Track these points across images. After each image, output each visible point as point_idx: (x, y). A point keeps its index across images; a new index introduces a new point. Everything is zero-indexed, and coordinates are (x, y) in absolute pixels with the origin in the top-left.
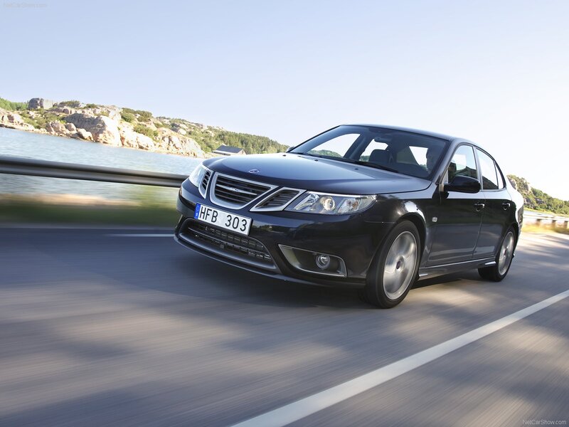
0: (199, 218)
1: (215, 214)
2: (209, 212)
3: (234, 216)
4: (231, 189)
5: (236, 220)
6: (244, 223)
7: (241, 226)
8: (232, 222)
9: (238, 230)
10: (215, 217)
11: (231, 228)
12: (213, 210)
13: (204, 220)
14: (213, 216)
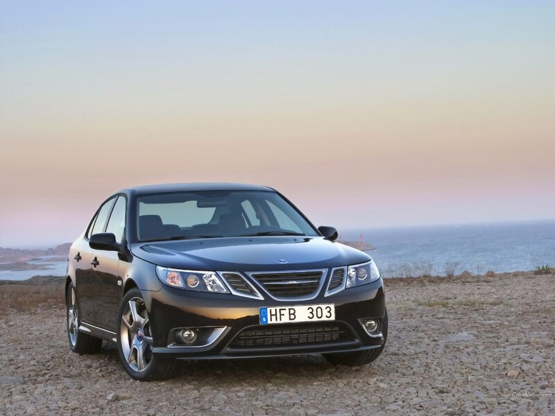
0: (269, 322)
1: (292, 312)
2: (282, 312)
3: (315, 307)
4: (291, 283)
5: (319, 310)
6: (328, 309)
7: (325, 313)
8: (315, 313)
9: (324, 318)
10: (294, 314)
11: (315, 319)
12: (287, 308)
13: (279, 322)
14: (290, 314)
